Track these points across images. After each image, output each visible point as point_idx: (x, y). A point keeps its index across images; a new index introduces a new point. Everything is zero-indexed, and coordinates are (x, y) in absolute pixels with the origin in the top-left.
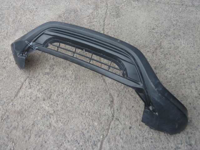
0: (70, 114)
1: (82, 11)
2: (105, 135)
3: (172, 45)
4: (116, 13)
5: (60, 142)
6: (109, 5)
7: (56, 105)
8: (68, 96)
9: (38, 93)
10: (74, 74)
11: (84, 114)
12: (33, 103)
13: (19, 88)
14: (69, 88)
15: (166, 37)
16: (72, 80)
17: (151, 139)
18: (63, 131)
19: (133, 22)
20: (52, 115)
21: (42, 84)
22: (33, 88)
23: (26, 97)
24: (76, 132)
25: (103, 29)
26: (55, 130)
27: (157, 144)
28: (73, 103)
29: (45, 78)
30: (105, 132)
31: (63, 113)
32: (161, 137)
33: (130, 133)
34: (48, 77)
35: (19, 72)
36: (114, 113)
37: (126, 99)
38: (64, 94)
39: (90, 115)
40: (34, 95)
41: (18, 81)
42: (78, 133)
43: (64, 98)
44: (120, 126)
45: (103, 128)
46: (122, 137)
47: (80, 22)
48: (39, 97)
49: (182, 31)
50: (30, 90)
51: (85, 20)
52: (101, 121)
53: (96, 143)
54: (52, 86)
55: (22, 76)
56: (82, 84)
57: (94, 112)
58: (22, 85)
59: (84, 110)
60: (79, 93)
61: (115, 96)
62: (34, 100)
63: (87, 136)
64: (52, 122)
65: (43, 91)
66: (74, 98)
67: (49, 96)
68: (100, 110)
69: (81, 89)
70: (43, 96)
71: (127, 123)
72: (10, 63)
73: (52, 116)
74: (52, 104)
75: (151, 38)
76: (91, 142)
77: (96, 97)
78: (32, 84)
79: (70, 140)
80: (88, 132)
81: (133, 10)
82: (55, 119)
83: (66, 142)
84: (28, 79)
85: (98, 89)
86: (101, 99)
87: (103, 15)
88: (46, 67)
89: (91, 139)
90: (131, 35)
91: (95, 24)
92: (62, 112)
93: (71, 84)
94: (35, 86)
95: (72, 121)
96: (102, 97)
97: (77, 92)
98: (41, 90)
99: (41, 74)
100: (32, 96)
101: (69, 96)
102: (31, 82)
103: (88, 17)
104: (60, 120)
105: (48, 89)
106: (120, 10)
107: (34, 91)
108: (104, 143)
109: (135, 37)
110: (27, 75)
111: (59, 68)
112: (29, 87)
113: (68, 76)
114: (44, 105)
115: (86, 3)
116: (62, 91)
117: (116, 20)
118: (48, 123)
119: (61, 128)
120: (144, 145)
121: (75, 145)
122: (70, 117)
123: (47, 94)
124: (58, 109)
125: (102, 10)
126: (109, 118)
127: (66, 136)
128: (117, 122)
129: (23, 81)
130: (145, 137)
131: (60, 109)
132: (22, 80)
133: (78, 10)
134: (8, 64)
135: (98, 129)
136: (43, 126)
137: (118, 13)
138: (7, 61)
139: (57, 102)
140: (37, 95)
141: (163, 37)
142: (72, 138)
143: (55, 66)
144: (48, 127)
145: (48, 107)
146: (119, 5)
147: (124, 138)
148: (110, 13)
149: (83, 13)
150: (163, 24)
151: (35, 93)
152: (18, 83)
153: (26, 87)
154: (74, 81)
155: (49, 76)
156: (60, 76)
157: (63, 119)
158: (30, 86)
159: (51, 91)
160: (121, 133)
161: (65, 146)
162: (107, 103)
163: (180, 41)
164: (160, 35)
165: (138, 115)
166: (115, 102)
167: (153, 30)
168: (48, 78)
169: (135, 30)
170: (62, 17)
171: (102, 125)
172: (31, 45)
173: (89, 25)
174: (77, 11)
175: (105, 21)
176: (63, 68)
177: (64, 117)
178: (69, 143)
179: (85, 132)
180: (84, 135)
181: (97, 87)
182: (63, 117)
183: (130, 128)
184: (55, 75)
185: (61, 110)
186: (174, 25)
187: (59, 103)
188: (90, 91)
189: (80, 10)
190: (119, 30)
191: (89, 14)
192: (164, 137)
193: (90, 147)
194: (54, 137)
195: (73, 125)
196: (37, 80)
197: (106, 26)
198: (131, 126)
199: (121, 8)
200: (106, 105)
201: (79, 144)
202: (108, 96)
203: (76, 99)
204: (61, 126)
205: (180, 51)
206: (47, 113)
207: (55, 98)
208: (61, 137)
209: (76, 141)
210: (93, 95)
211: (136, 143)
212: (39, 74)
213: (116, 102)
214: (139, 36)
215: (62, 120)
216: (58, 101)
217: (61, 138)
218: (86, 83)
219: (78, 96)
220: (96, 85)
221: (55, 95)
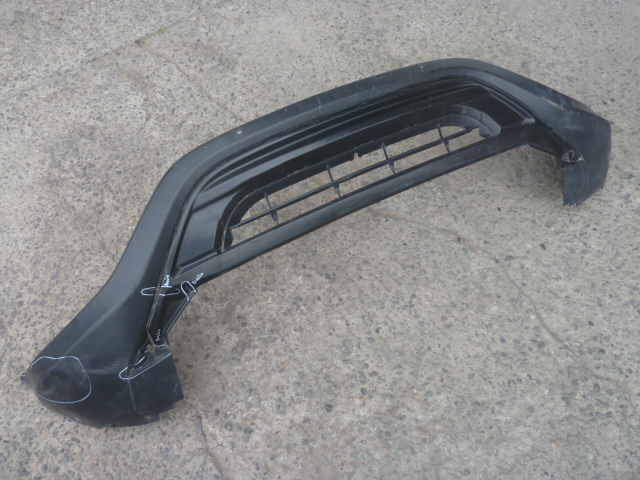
0: (428, 355)
1: (109, 117)
2: (531, 307)
3: (410, 43)
4: (214, 59)
5: (491, 427)
6: (168, 53)
7: (375, 378)
8: (369, 332)
9: (290, 415)
10: (313, 273)
11: (452, 319)
12: (311, 450)
13: (215, 472)
14: (344, 313)
15: (382, 36)
16: (329, 290)
17: (588, 226)
18: (464, 402)
19: (281, 52)
20: (397, 407)
21: (266, 385)
22: (257, 421)
23: (270, 464)
24: (487, 370)
25: (235, 116)
26: (449, 425)
27: (603, 223)
28: (399, 329)
29: (254, 362)
30: (525, 304)
31: (412, 373)
32: (593, 208)
33: (554, 255)
34: (257, 351)
35: (142, 442)
36: (490, 254)
37: (471, 207)
38: (351, 337)
39: (462, 310)
40: (284, 430)
41: (184, 462)
42: (493, 367)
43: (369, 344)
44: (528, 264)
45: (512, 300)
46: (554, 276)
47: (144, 149)
48: (306, 420)
49: (393, 7)
50: (256, 437)
51: (155, 134)
52: (493, 292)
53: (539, 339)
54: (299, 356)
55: (173, 438)
56: (363, 274)
57: (460, 292)
58: (211, 455)
59: (441, 315)
60: (382, 296)
61: (449, 224)
62: (306, 442)
63: (510, 349)
64: (417, 421)
65: (293, 394)
66: (387, 317)
67: (325, 385)
68: (465, 277)
69: (376, 283)
70: (314, 403)
71: (529, 246)
72: (68, 457)
73: (400, 412)
74: (363, 391)
75: (361, 60)
76: (531, 349)
77: (424, 263)
78: (239, 416)
79: (498, 398)
80: (503, 341)
81: (244, 26)
82: (416, 405)
83: (499, 412)
84: (204, 420)
85: (405, 244)
86: (436, 257)
87: (185, 86)
88: (213, 338)
89: (524, 345)
90: (315, 82)
91: (195, 123)
92: (406, 374)
93: (340, 299)
94: (254, 410)
95: (453, 362)
96: (433, 252)
97: (376, 299)
98: (286, 399)
99: (223, 369)
100: (285, 443)
101: (373, 328)
102: (226, 416)
103: (152, 120)
104: (429, 393)
105: (302, 375)
106: (216, 47)
107: (270, 424)
108: (547, 322)
109: (330, 81)
110: (188, 416)
111: (257, 301)
112: (241, 434)
113: (304, 292)
114: (347, 419)
115: (89, 91)
116: (338, 336)
117: (236, 76)
118: (415, 434)
119: (452, 402)
120: (593, 246)
121: (519, 392)
122: (436, 361)
123: (315, 388)
124: (389, 380)
125: (166, 78)
126: (495, 272)
127: (483, 403)
128: (515, 264)
129: (199, 445)
130: (578, 235)
131: (394, 374)
132: (192, 444)
133: (92, 123)
134: (63, 470)
135: (507, 313)
136: (413, 452)
137: (217, 58)
138: (45, 468)
139: (365, 371)
140: (292, 421)
141: (379, 41)
142: (497, 390)
143: (239, 307)
144: (424, 440)
145: (364, 404)
146: (196, 39)
147: (561, 274)
148: (201, 70)
149: (119, 121)
150: (345, 16)
151: (280, 423)
152: (189, 466)
153: (233, 445)
154: (336, 286)
155: (256, 347)
156: (285, 314)
157: (432, 382)
158: (240, 428)
159: (314, 368)
160: (544, 273)
161: (508, 422)
162: (456, 250)
163: (413, 27)
164: (369, 40)
165: (523, 212)
166: (463, 234)
167: (343, 41)
168: (260, 353)
169: (310, 66)
170: (63, 180)
171: (504, 296)
172: (168, 291)
173: (180, 136)
174: (94, 128)
175: (214, 96)
176: (264, 290)
177: (426, 376)
178: (507, 404)
179: (498, 347)
180: (504, 355)
181: (399, 243)
182: (424, 380)
183: (543, 246)
184: (269, 326)
185: (399, 373)
186: (365, 6)
187: (372, 368)
188: (399, 267)
189: (98, 119)
190: (275, 90)
191: (144, 113)
192: (596, 202)
193: (543, 359)
194: (468, 438)
195: (464, 364)
196: (237, 394)
197: (229, 106)
198: (539, 242)
199: (210, 40)
200: (459, 257)
201: (520, 381)
202: (440, 237)
203: (396, 315)
204: (448, 398)
205: (437, 45)
206: (380, 419)
207: (346, 370)
208: (477, 415)
209: (509, 382)
210: (413, 267)
211: (582, 258)
212: (220, 374)
213: (467, 232)
214: (332, 71)
215: (430, 387)
216: (367, 366)
217: (481, 420)
218: (366, 262)
219: (388, 304)
220: (391, 242)
221: (339, 363)
